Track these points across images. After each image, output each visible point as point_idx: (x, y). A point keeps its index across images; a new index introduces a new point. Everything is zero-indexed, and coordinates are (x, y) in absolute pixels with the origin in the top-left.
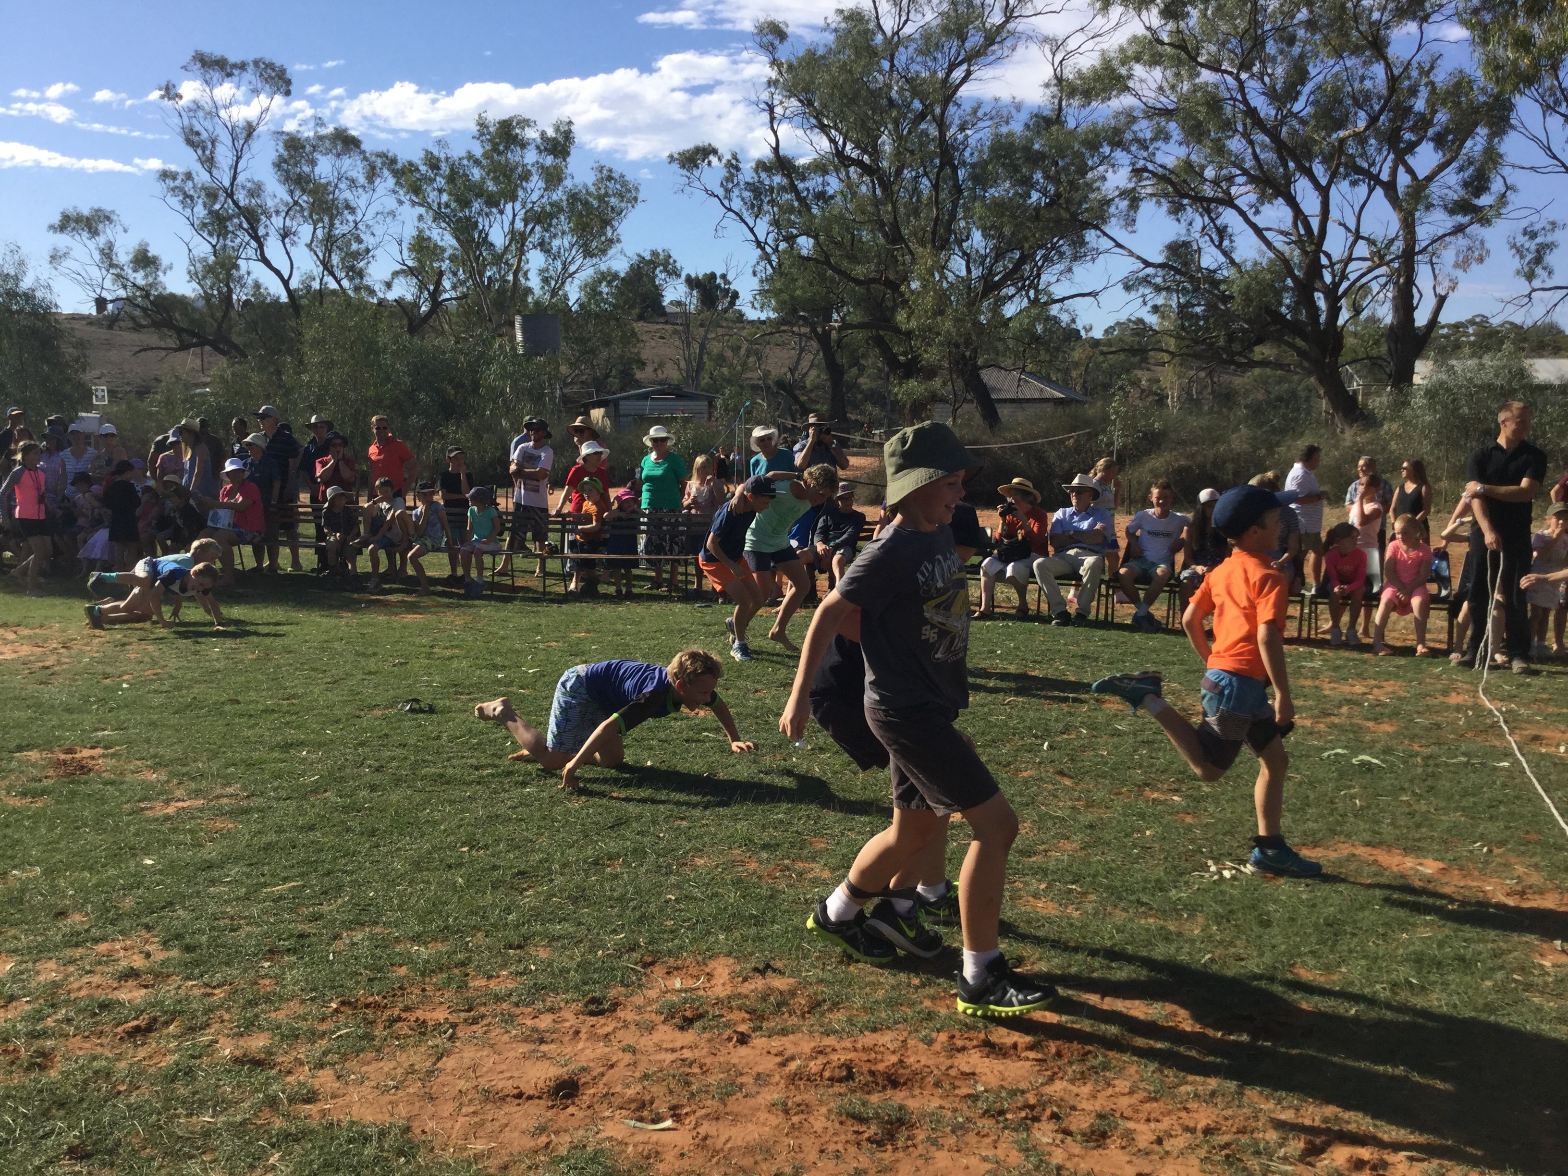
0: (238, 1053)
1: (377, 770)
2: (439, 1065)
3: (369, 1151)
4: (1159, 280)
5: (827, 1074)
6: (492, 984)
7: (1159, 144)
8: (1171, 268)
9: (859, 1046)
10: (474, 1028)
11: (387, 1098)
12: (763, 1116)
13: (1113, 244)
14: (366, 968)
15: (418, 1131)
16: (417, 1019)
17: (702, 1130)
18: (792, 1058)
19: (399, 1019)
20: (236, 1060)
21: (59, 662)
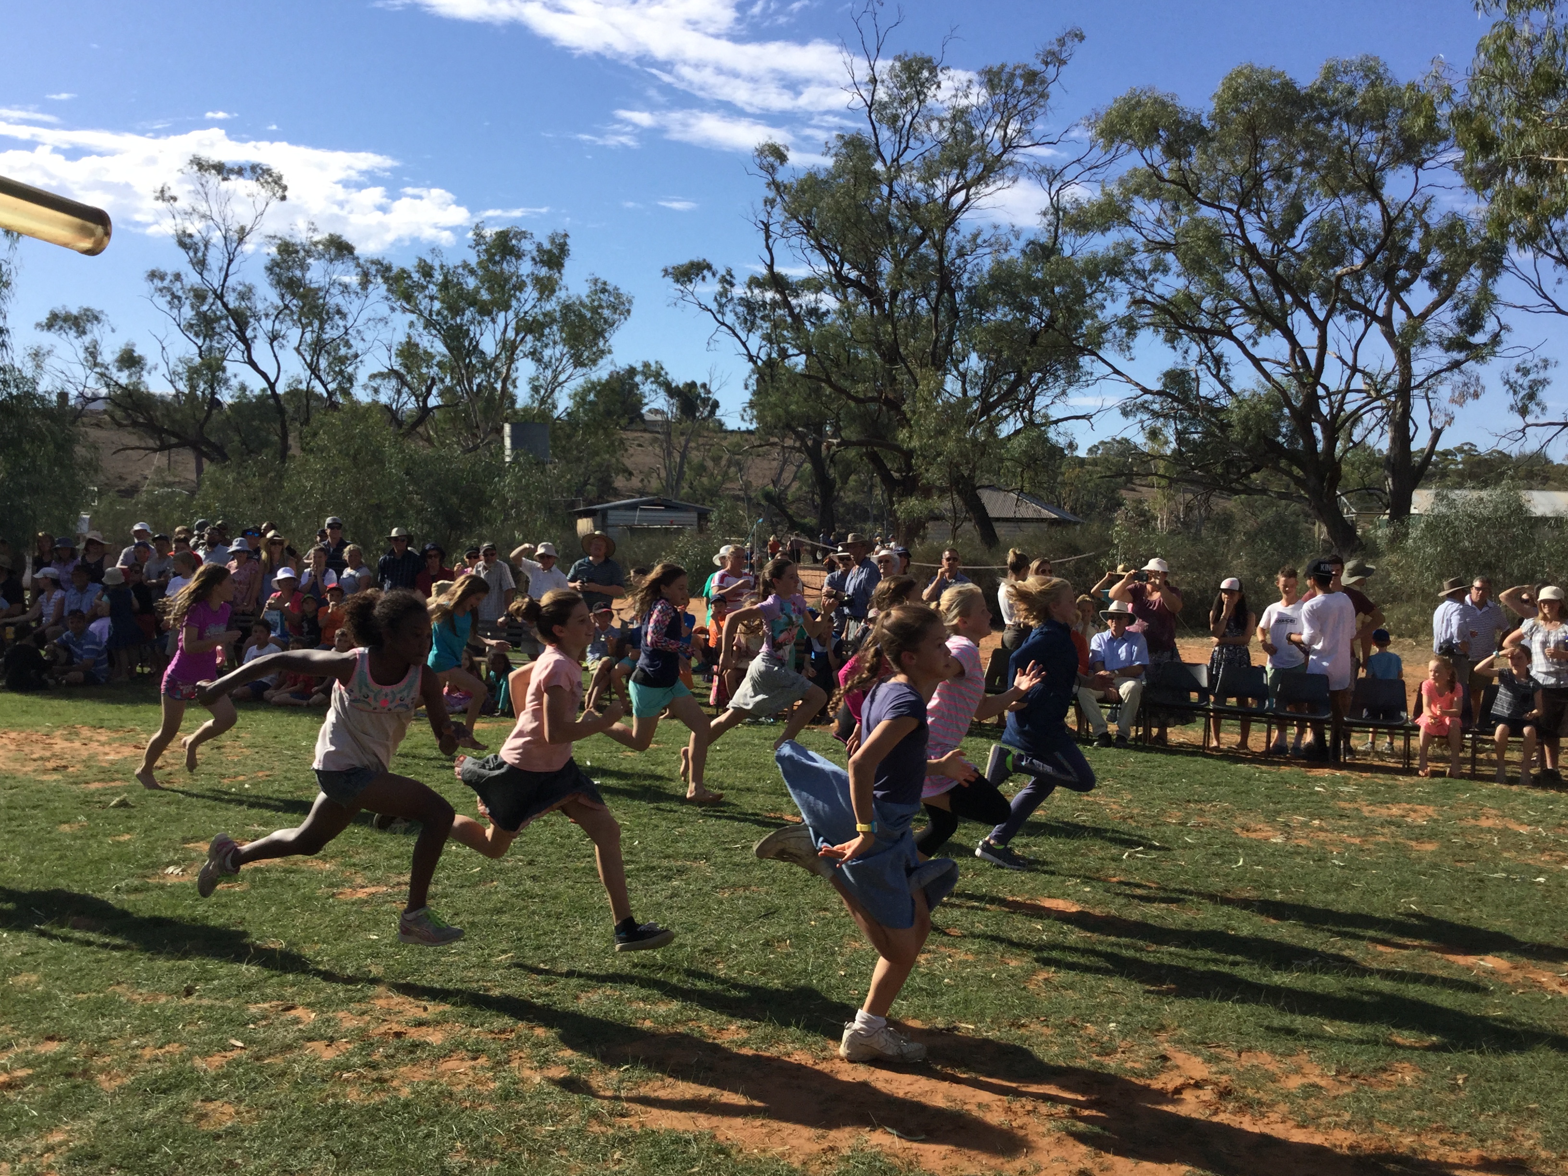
4: (1156, 407)
7: (1158, 275)
8: (1169, 395)
13: (1111, 370)
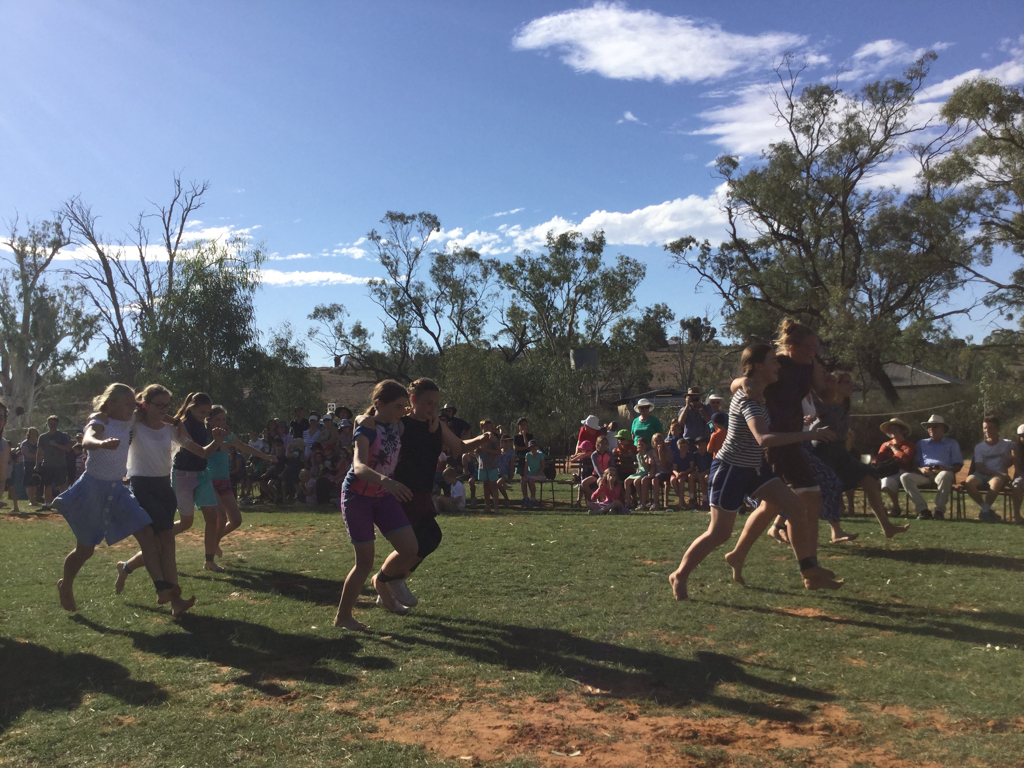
0: (338, 709)
1: (449, 588)
2: (449, 720)
3: (399, 755)
4: (1010, 297)
5: (680, 735)
6: (489, 686)
7: (1001, 205)
8: (1019, 288)
9: (707, 724)
10: (472, 704)
11: (415, 733)
12: (634, 752)
14: (418, 675)
15: (429, 749)
16: (441, 699)
17: (594, 757)
18: (661, 728)
19: (431, 698)
20: (337, 712)
21: (289, 541)
